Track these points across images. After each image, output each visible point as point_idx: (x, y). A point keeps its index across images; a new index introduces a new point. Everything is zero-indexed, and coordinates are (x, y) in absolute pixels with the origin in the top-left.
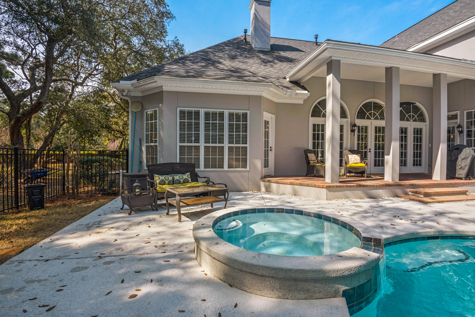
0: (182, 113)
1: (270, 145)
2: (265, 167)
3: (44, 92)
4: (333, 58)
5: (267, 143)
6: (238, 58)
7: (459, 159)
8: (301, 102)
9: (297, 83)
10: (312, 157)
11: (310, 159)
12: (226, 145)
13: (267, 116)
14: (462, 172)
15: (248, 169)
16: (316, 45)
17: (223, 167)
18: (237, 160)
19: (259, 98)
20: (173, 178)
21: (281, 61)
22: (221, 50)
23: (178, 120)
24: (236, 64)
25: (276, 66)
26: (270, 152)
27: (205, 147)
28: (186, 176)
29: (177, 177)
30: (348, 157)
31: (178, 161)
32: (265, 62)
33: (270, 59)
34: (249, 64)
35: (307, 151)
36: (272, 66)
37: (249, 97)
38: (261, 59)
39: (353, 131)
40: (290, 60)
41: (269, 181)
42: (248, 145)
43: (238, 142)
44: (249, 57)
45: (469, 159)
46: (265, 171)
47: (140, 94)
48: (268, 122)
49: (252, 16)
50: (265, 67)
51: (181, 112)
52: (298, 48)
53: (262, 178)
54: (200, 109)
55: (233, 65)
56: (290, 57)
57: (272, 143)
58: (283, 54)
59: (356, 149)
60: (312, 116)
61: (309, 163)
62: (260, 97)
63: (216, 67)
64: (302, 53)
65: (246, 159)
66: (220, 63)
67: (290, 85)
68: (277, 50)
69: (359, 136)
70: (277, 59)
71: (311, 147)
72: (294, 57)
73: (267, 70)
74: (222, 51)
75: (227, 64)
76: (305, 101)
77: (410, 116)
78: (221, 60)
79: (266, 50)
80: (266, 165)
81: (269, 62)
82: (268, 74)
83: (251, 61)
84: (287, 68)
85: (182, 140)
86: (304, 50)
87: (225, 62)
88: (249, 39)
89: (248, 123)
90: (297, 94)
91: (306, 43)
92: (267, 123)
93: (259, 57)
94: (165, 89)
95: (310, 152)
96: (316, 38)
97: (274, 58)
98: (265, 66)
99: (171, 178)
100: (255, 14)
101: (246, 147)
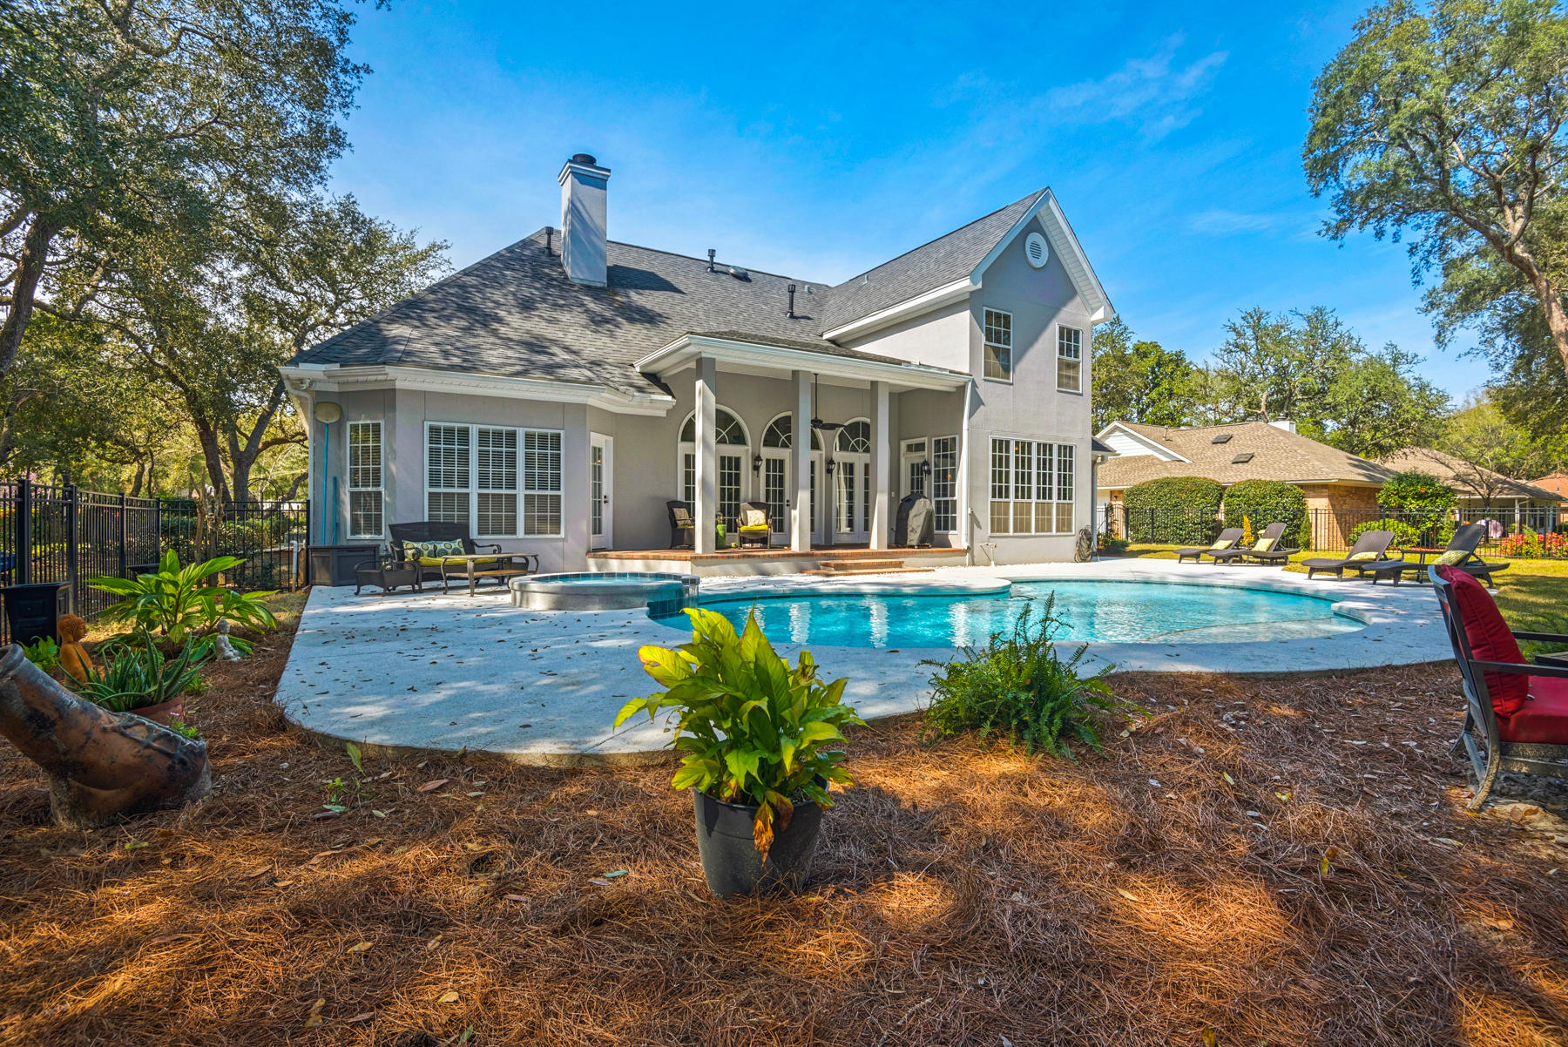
0: (434, 431)
1: (604, 493)
2: (595, 533)
3: (10, 349)
4: (704, 355)
5: (597, 489)
6: (537, 309)
7: (911, 516)
8: (663, 414)
9: (653, 378)
10: (681, 513)
11: (677, 517)
12: (521, 492)
13: (597, 439)
14: (913, 538)
15: (562, 535)
16: (712, 270)
17: (514, 532)
18: (542, 519)
19: (582, 408)
20: (435, 547)
21: (631, 320)
22: (495, 279)
23: (427, 446)
24: (536, 325)
25: (618, 332)
26: (603, 505)
27: (480, 495)
28: (457, 544)
29: (441, 546)
30: (746, 515)
31: (426, 520)
32: (597, 322)
33: (608, 314)
34: (562, 325)
35: (673, 504)
36: (612, 335)
37: (563, 406)
38: (587, 311)
39: (756, 468)
40: (649, 318)
41: (605, 557)
42: (562, 493)
43: (543, 487)
44: (561, 306)
45: (923, 516)
46: (594, 540)
47: (335, 388)
48: (600, 450)
49: (565, 204)
50: (595, 335)
51: (431, 429)
52: (668, 279)
53: (588, 552)
54: (470, 426)
55: (528, 325)
56: (649, 306)
57: (607, 488)
58: (638, 298)
59: (763, 499)
60: (683, 440)
61: (676, 525)
62: (584, 406)
63: (495, 333)
64: (677, 296)
65: (559, 517)
66: (500, 320)
67: (643, 382)
68: (622, 286)
69: (768, 476)
70: (622, 315)
71: (681, 497)
72: (657, 309)
73: (599, 343)
74: (498, 283)
75: (516, 324)
76: (668, 411)
77: (857, 442)
78: (502, 314)
79: (599, 285)
80: (597, 529)
81: (607, 321)
82: (600, 352)
83: (565, 317)
84: (639, 338)
85: (434, 482)
86: (681, 287)
87: (509, 318)
88: (557, 247)
89: (562, 452)
90: (652, 401)
91: (688, 266)
92: (597, 452)
93: (582, 305)
94: (399, 385)
95: (679, 505)
96: (712, 257)
97: (616, 309)
98: (596, 332)
99: (431, 547)
100: (572, 202)
101: (559, 497)
